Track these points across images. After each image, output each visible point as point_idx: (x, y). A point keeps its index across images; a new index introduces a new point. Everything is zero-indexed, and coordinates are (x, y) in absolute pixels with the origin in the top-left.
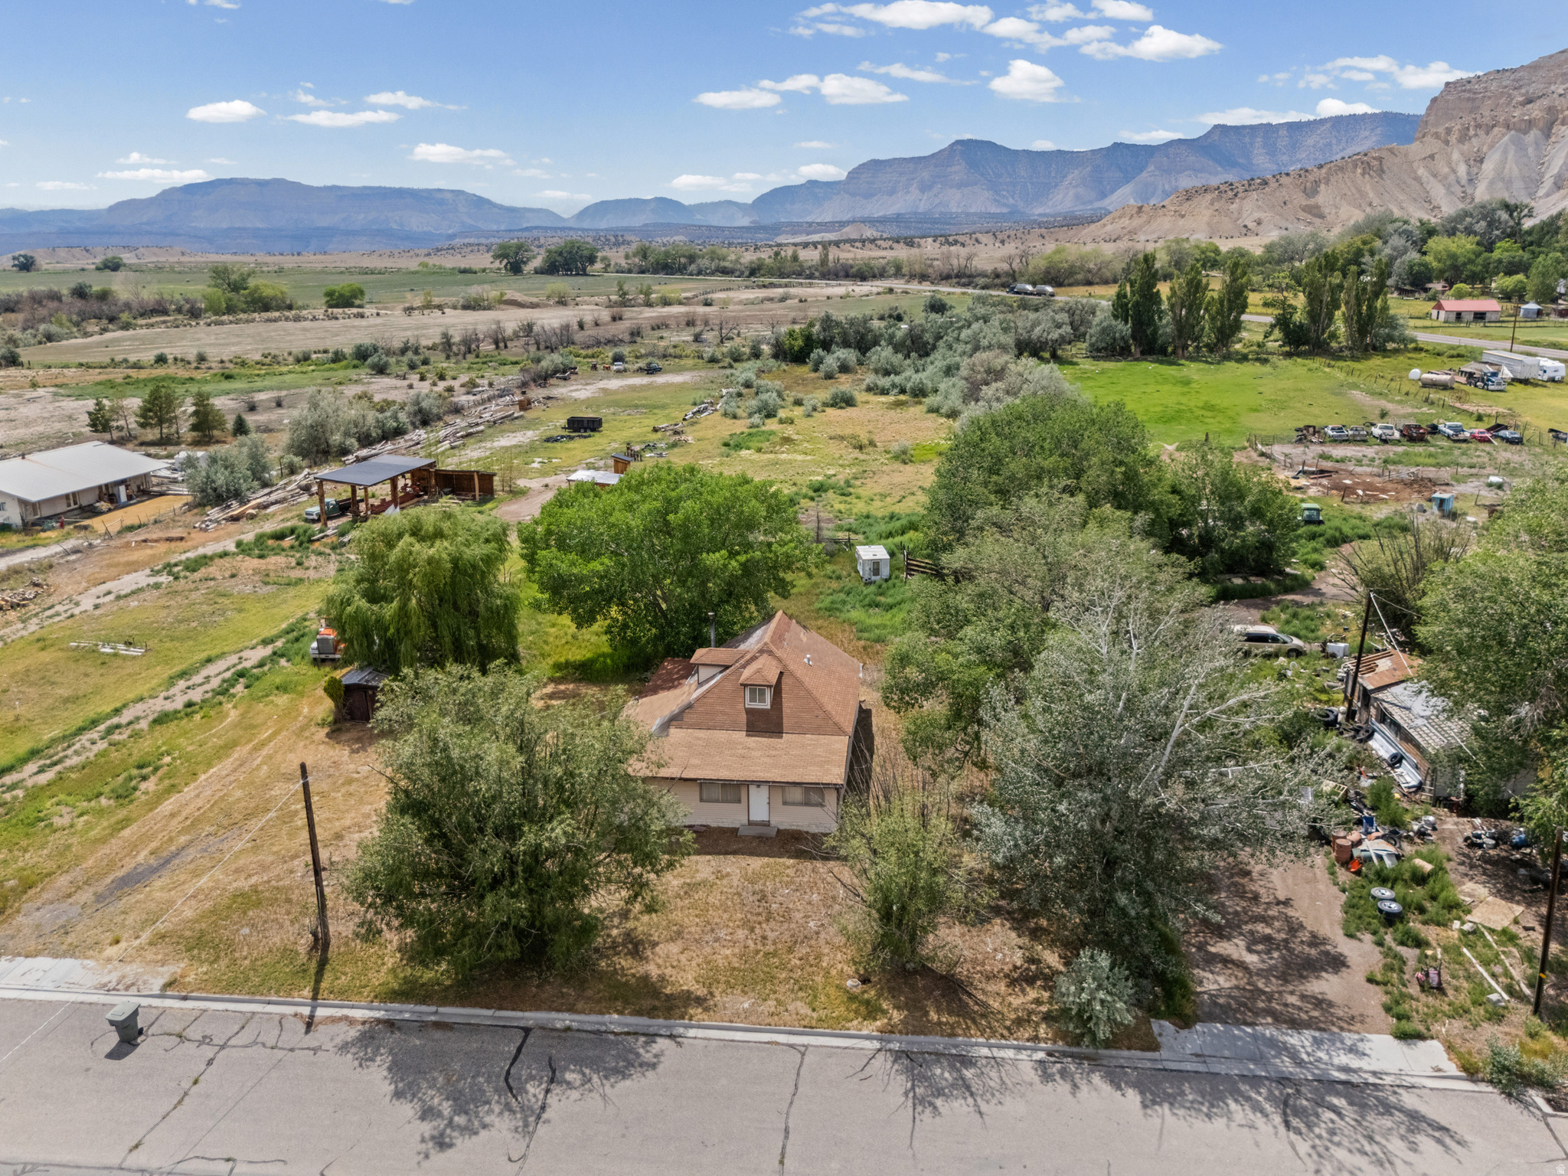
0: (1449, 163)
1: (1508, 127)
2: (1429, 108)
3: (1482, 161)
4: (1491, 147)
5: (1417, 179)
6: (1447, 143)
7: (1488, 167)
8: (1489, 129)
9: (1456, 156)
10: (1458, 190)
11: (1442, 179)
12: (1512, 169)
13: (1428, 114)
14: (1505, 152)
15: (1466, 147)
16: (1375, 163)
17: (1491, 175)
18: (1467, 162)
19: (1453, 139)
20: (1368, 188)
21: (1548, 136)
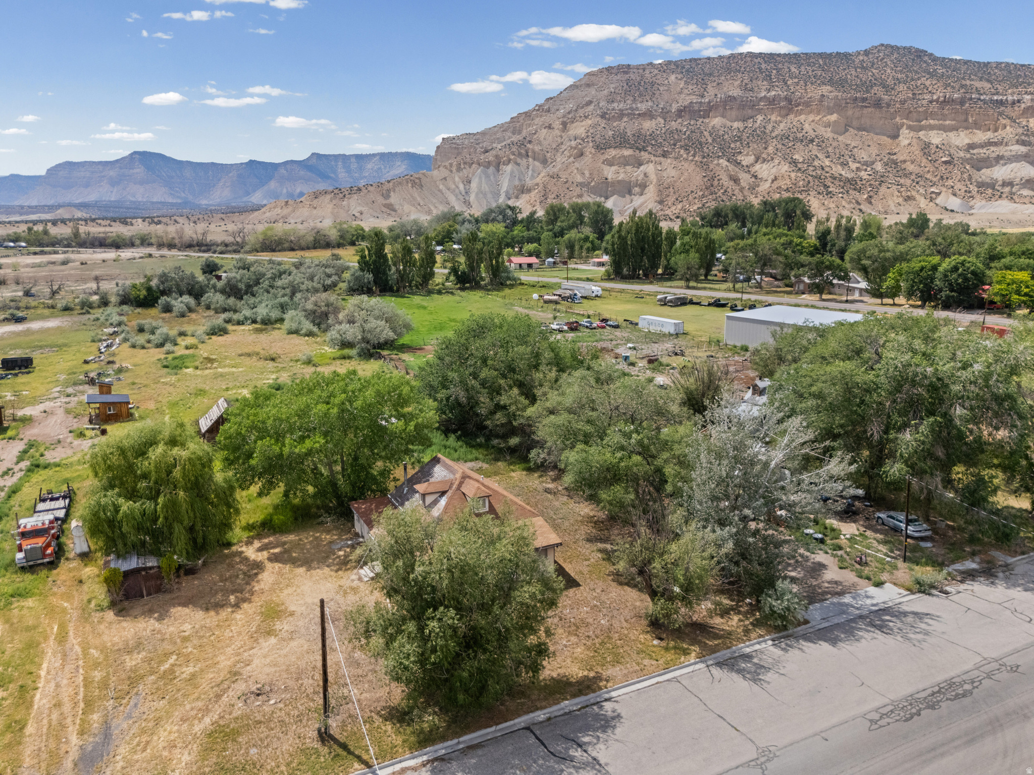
0: (454, 183)
1: (479, 164)
2: (436, 152)
3: (470, 182)
4: (473, 175)
5: (440, 191)
6: (451, 171)
7: (474, 185)
8: (471, 165)
9: (457, 179)
10: (462, 198)
11: (453, 192)
12: (485, 187)
13: (436, 155)
14: (480, 178)
15: (461, 174)
16: (417, 181)
17: (476, 190)
18: (463, 182)
19: (454, 169)
20: (416, 195)
21: (498, 171)
